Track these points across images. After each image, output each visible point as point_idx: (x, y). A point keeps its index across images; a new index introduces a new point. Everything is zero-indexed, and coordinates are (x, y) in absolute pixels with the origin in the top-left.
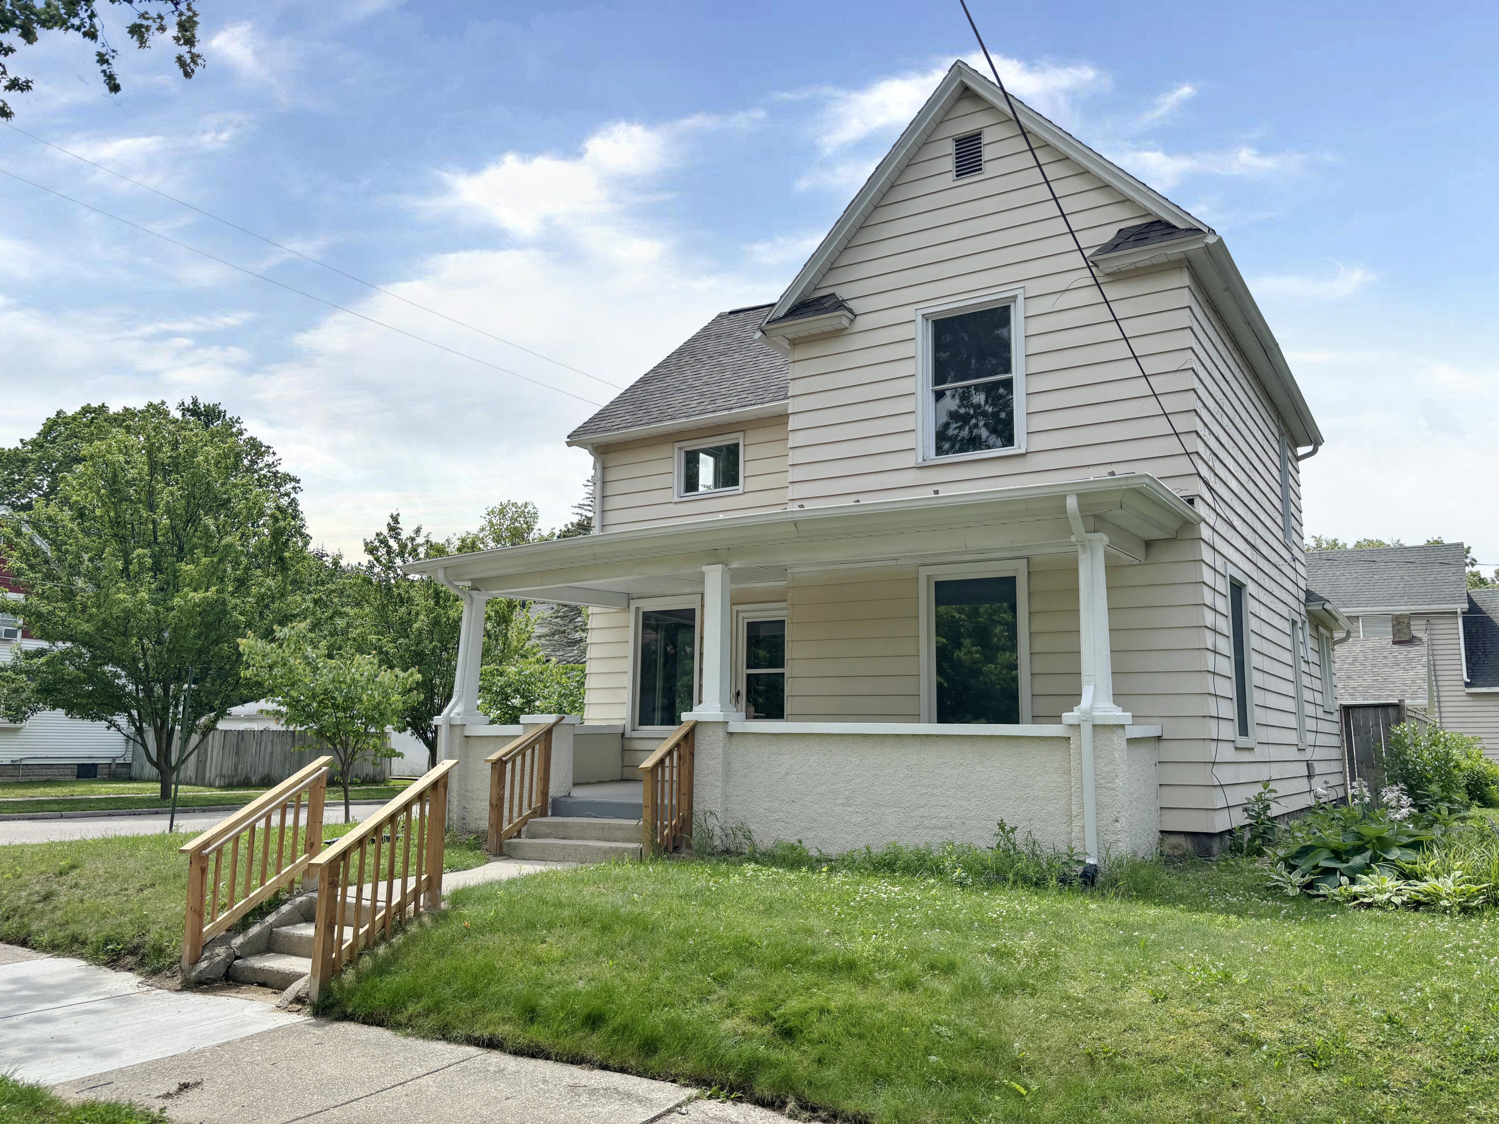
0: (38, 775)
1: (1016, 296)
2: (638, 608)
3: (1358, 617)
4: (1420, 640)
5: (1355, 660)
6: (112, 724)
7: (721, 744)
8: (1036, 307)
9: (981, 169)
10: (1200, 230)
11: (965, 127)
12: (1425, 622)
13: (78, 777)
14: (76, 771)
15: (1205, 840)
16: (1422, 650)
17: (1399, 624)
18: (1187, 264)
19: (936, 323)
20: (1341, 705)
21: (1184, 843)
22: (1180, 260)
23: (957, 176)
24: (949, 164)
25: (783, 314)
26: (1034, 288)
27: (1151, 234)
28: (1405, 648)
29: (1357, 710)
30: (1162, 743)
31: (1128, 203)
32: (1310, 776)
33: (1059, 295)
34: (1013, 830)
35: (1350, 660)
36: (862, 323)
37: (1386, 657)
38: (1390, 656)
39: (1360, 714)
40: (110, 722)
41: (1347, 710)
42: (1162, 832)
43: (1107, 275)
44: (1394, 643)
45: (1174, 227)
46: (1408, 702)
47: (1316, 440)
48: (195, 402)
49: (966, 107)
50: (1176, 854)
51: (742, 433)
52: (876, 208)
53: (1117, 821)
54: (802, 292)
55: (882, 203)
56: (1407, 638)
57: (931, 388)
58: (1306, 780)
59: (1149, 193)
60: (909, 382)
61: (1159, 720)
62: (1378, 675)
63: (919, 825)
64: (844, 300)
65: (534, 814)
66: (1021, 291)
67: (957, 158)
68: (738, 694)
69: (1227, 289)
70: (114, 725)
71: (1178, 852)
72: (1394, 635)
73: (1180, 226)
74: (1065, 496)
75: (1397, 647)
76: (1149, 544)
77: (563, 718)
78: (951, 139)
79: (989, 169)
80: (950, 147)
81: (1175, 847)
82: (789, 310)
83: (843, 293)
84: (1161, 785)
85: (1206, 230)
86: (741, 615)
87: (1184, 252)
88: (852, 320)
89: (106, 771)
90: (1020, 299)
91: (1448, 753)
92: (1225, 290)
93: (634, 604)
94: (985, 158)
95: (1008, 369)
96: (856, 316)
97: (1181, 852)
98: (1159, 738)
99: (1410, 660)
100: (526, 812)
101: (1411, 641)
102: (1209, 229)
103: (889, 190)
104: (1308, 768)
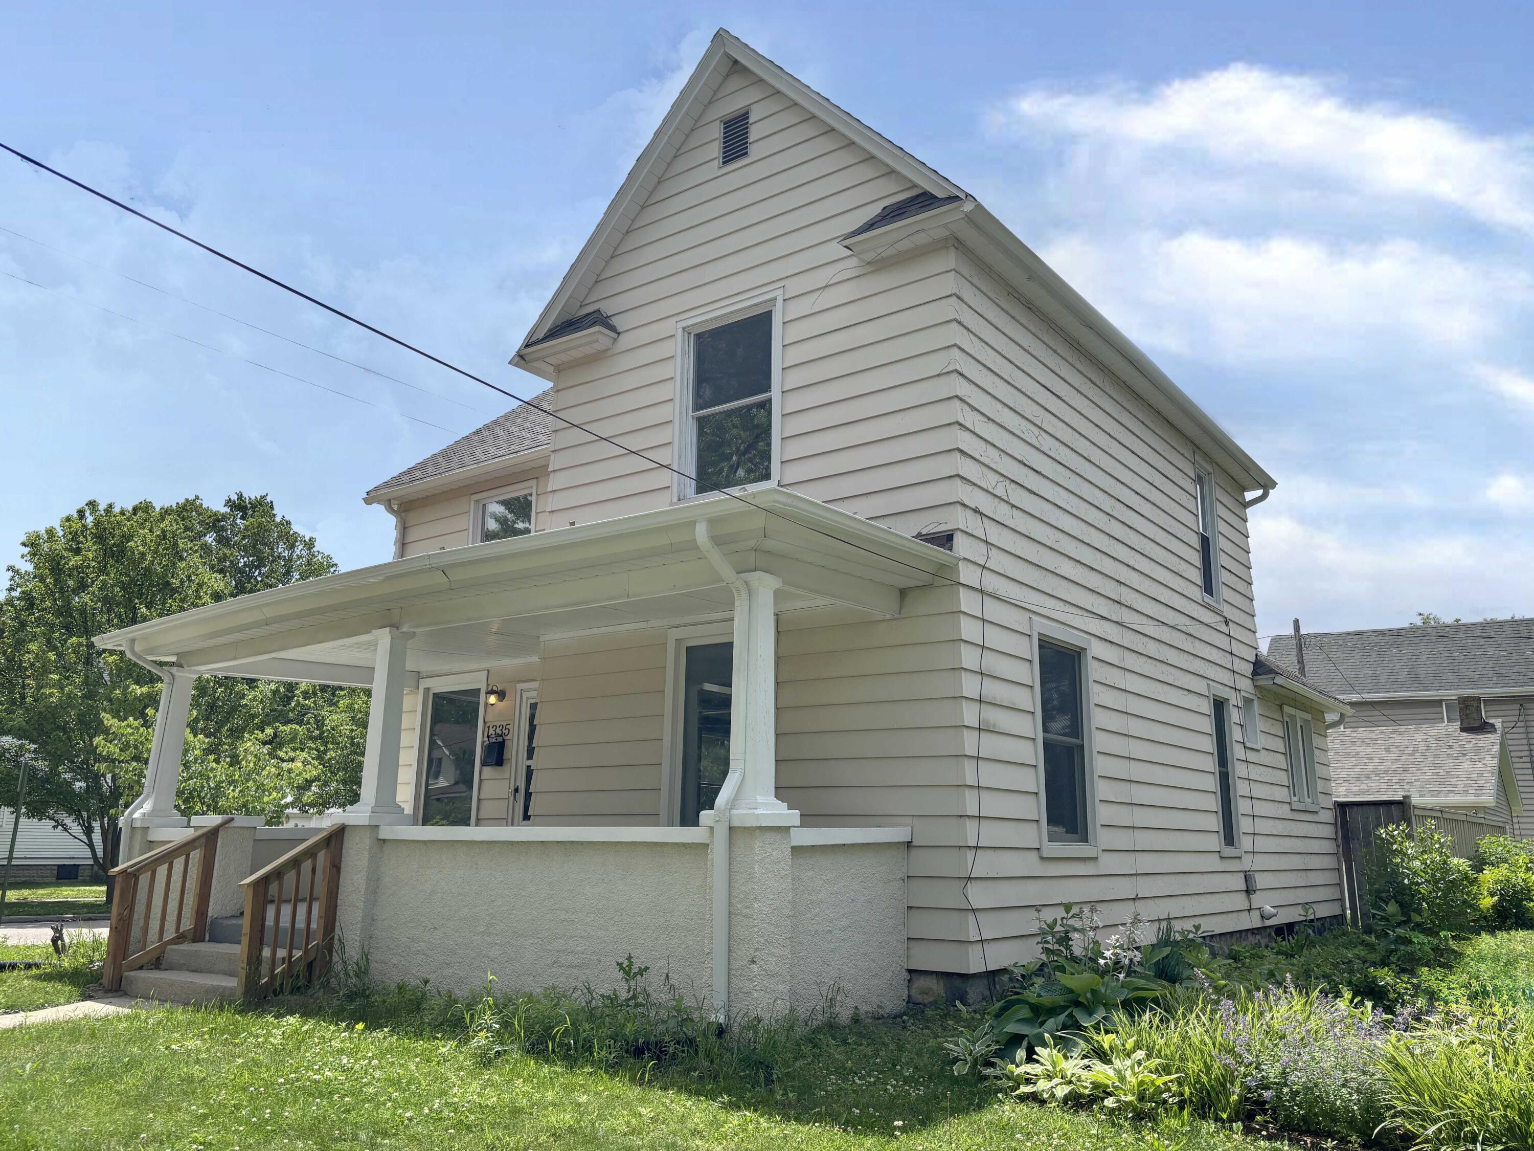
0: (15, 877)
1: (775, 299)
2: (427, 690)
3: (1441, 701)
4: (1493, 726)
5: (1416, 750)
6: (59, 824)
7: (366, 855)
8: (797, 309)
9: (746, 153)
10: (958, 197)
11: (730, 107)
12: (1518, 706)
13: (58, 878)
14: (56, 872)
15: (958, 983)
16: (1495, 738)
17: (1467, 707)
18: (957, 243)
19: (699, 336)
20: (1336, 802)
21: (935, 987)
22: (946, 239)
23: (724, 163)
24: (715, 150)
25: (541, 336)
26: (794, 287)
27: (912, 208)
28: (1473, 736)
29: (1355, 808)
30: (914, 852)
31: (893, 175)
32: (1248, 892)
33: (817, 294)
34: (642, 971)
35: (1409, 750)
36: (626, 341)
37: (1450, 747)
38: (1456, 746)
39: (1358, 812)
40: (57, 821)
41: (1342, 807)
42: (910, 971)
43: (869, 263)
44: (1463, 730)
45: (936, 197)
46: (1416, 800)
47: (1267, 484)
48: (240, 496)
49: (736, 82)
50: (926, 1001)
51: (535, 481)
52: (643, 208)
53: (753, 962)
54: (562, 310)
55: (649, 202)
56: (1476, 724)
57: (691, 414)
58: (1244, 895)
59: (906, 158)
60: (668, 408)
61: (908, 821)
62: (1440, 768)
63: (554, 963)
64: (608, 317)
65: (181, 938)
66: (780, 292)
67: (724, 143)
68: (516, 790)
69: (1030, 278)
70: (62, 826)
71: (928, 999)
72: (1462, 721)
73: (940, 195)
74: (695, 522)
75: (1465, 734)
76: (903, 593)
77: (233, 819)
78: (718, 121)
79: (755, 151)
80: (716, 132)
81: (924, 992)
82: (550, 330)
83: (608, 308)
84: (910, 908)
85: (963, 196)
86: (525, 695)
87: (945, 226)
88: (615, 339)
89: (88, 873)
90: (779, 303)
91: (1445, 863)
92: (1029, 279)
93: (424, 684)
94: (752, 137)
95: (768, 388)
96: (619, 334)
97: (931, 999)
98: (909, 844)
99: (1478, 751)
100: (168, 936)
101: (1483, 728)
102: (967, 195)
103: (655, 188)
104: (1246, 881)
